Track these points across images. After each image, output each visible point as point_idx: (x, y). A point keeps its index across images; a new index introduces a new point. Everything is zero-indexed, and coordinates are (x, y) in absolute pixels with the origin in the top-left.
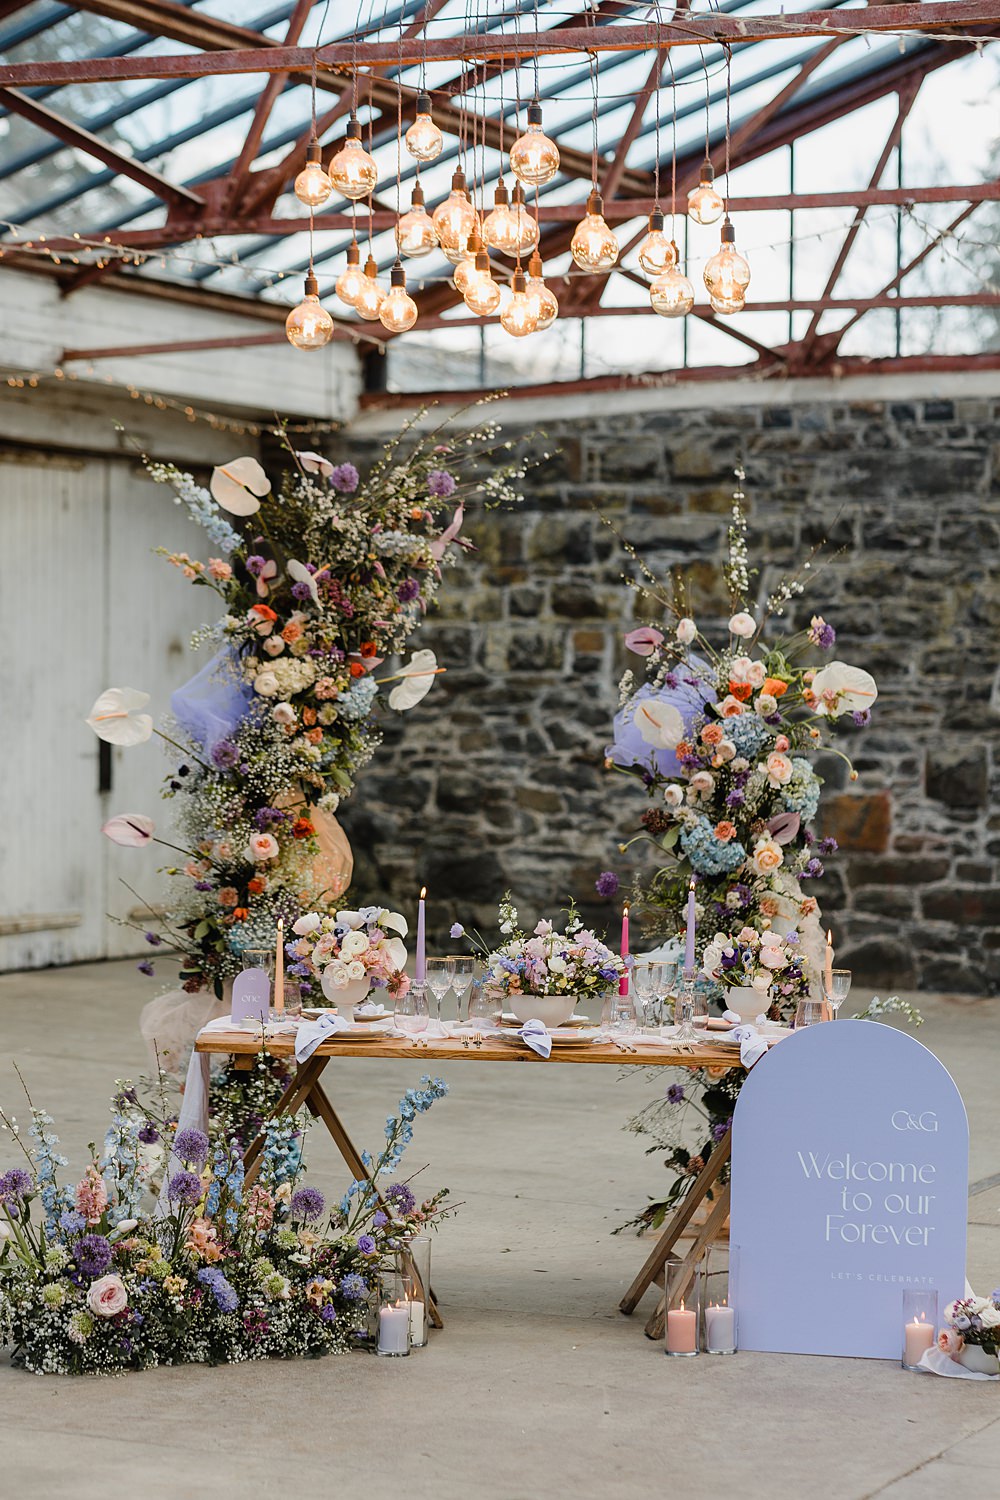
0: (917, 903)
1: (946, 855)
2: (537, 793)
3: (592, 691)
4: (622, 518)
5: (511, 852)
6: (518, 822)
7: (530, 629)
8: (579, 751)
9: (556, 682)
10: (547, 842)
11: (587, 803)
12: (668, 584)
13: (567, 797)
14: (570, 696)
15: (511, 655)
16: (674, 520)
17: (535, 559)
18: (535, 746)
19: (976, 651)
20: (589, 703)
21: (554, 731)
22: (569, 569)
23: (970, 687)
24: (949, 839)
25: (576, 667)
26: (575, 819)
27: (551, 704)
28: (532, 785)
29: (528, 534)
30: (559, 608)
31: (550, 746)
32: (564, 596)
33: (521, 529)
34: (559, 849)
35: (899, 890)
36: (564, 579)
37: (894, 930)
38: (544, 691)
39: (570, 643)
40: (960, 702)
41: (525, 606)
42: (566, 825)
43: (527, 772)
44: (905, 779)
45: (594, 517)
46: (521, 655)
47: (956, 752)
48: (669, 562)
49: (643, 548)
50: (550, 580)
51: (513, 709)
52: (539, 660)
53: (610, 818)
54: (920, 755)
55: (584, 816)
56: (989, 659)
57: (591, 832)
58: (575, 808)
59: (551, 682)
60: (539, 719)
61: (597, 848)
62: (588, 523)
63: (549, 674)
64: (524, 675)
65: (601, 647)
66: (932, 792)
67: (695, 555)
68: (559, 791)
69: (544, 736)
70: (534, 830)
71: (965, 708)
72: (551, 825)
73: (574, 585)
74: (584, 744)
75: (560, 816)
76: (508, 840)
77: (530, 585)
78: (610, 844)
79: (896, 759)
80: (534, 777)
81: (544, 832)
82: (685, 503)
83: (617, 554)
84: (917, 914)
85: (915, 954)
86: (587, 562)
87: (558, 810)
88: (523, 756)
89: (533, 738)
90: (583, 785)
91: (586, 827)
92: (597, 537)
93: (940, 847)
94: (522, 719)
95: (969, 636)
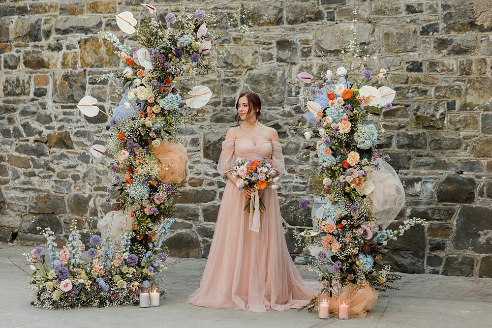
0: (201, 213)
1: (214, 187)
2: (19, 157)
3: (43, 106)
4: (55, 16)
5: (7, 188)
6: (10, 173)
7: (14, 74)
8: (37, 136)
9: (26, 102)
10: (24, 183)
11: (43, 163)
12: (78, 50)
13: (33, 160)
14: (33, 109)
15: (5, 88)
16: (80, 16)
17: (15, 39)
18: (17, 134)
19: (227, 81)
20: (42, 111)
21: (25, 126)
22: (31, 44)
23: (225, 99)
24: (216, 179)
25: (35, 94)
26: (37, 171)
27: (24, 113)
28: (17, 154)
29: (12, 26)
30: (26, 64)
31: (24, 134)
32: (28, 58)
33: (9, 24)
34: (30, 186)
35: (192, 206)
36: (29, 49)
37: (190, 227)
38: (21, 106)
39: (32, 82)
40: (220, 108)
41: (11, 64)
42: (33, 174)
43: (14, 147)
44: (194, 148)
45: (43, 17)
46: (10, 88)
47: (218, 133)
48: (79, 39)
49: (66, 32)
50: (22, 49)
51: (6, 115)
52: (18, 91)
53: (53, 171)
54: (200, 136)
55: (41, 169)
56: (233, 85)
57: (44, 177)
58: (37, 166)
59: (24, 102)
60: (19, 120)
61: (48, 186)
62: (39, 20)
63: (23, 98)
64: (11, 98)
65: (47, 84)
66: (206, 156)
67: (90, 35)
68: (29, 157)
69: (21, 129)
70: (18, 177)
71: (222, 111)
72: (25, 174)
73: (34, 52)
74: (40, 133)
75: (30, 170)
76: (6, 182)
77: (13, 53)
78: (53, 183)
79: (189, 138)
80: (17, 150)
81: (22, 178)
82: (85, 8)
83: (54, 35)
84: (201, 218)
85: (200, 239)
86: (40, 40)
87: (30, 167)
88: (12, 139)
89: (16, 130)
90: (40, 154)
91: (41, 175)
92: (44, 27)
93: (211, 184)
94: (11, 120)
95: (224, 73)
